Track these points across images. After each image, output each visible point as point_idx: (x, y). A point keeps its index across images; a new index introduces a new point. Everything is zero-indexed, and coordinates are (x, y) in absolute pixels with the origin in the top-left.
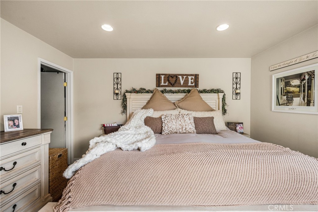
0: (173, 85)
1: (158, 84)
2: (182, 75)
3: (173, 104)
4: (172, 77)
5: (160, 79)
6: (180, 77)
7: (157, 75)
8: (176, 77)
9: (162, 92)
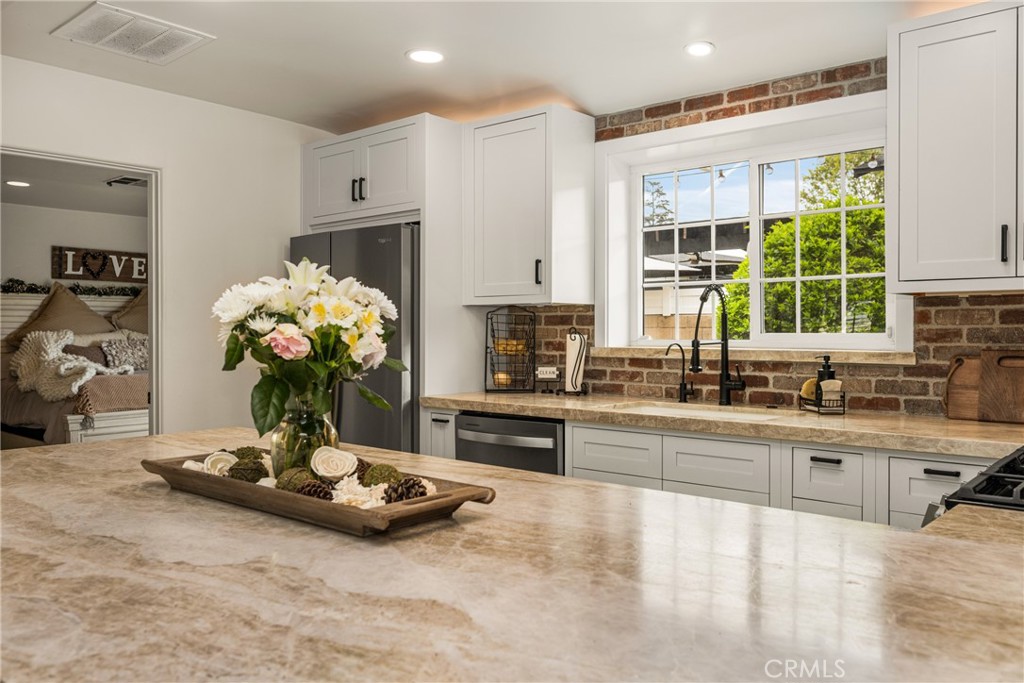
0: (96, 276)
1: (58, 271)
2: (119, 254)
3: (105, 321)
4: (94, 257)
5: (64, 260)
6: (114, 258)
7: (54, 249)
8: (103, 257)
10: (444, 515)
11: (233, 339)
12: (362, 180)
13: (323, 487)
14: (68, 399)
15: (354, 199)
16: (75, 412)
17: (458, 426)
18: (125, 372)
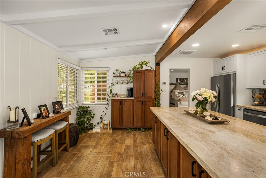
0: (182, 82)
1: (177, 81)
2: (185, 78)
3: (183, 89)
6: (185, 79)
7: (177, 78)
8: (183, 79)
9: (179, 84)
10: (222, 123)
11: (193, 98)
12: (224, 67)
13: (204, 117)
14: (178, 100)
15: (223, 70)
16: (179, 102)
17: (243, 111)
18: (186, 97)
